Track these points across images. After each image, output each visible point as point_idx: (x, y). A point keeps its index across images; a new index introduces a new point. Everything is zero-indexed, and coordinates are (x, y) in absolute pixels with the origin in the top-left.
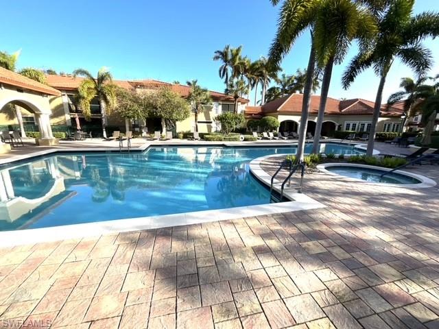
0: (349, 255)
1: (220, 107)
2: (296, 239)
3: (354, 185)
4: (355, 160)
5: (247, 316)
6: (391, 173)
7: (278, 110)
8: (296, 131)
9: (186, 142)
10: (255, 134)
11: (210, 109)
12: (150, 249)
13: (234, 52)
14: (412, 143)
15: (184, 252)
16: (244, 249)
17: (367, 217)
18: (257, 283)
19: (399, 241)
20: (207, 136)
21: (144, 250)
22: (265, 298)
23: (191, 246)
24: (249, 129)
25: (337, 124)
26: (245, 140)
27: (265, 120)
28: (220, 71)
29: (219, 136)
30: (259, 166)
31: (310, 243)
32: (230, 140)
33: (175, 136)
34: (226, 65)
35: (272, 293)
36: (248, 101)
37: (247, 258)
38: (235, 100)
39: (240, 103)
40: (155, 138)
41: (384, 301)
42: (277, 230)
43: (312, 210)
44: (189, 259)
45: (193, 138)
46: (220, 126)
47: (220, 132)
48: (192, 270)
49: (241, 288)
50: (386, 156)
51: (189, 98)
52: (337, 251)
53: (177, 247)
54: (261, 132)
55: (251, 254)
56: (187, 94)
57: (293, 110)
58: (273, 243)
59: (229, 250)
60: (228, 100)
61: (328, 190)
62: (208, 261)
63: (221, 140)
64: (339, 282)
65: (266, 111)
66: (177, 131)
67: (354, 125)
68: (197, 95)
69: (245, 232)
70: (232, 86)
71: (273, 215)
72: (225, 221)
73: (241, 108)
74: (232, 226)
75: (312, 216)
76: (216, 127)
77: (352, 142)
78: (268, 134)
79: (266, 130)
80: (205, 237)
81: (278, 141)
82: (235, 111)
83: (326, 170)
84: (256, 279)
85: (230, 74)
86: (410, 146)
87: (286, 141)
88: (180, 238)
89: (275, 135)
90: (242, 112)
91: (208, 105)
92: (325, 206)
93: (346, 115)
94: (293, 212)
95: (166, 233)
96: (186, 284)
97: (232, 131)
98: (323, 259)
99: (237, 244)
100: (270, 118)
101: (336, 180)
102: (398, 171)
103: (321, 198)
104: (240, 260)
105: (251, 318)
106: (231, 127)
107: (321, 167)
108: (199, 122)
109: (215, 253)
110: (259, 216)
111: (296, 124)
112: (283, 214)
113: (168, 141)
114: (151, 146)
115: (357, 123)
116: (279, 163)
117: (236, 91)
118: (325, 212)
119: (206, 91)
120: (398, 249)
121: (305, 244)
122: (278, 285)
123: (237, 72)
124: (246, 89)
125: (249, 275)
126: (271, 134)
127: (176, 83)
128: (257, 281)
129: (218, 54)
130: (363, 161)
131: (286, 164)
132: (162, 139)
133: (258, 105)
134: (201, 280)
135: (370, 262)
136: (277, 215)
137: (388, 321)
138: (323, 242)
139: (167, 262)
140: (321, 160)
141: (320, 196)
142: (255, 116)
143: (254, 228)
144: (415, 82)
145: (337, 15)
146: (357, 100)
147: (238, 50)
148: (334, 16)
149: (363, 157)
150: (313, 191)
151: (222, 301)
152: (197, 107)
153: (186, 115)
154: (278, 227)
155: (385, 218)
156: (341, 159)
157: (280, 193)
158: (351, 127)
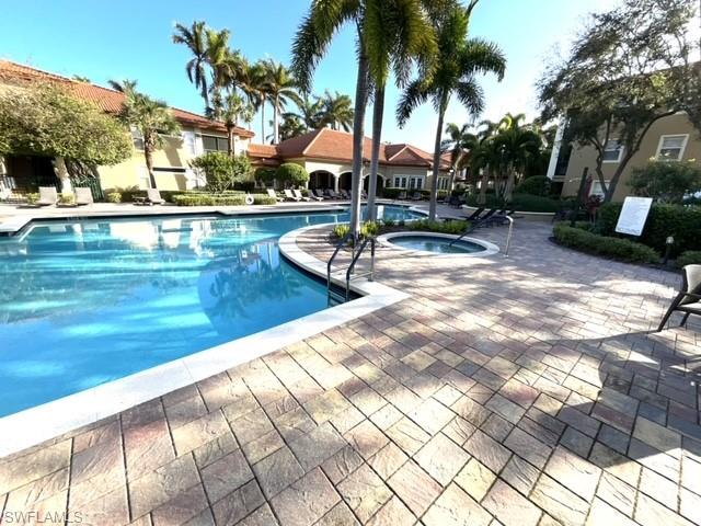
0: (459, 358)
1: (200, 141)
2: (394, 354)
3: (428, 260)
4: (418, 227)
5: (374, 515)
6: (458, 241)
7: (305, 153)
8: (333, 188)
9: (130, 208)
10: (272, 193)
11: (178, 143)
12: (119, 469)
13: (214, 37)
14: (464, 203)
15: (211, 443)
16: (325, 396)
17: (459, 301)
18: (367, 447)
19: (498, 323)
20: (179, 197)
21: (100, 477)
22: (389, 469)
23: (220, 427)
24: (259, 184)
25: (385, 179)
26: (256, 202)
27: (286, 170)
28: (189, 70)
29: (206, 196)
30: (295, 246)
31: (413, 355)
32: (227, 203)
33: (101, 197)
34: (200, 60)
35: (395, 456)
36: (253, 134)
37: (336, 411)
38: (229, 131)
39: (237, 137)
40: (42, 201)
41: (515, 406)
42: (363, 347)
43: (396, 304)
44: (228, 453)
45: (148, 200)
46: (204, 178)
47: (206, 189)
48: (242, 475)
49: (346, 468)
50: (447, 220)
51: (123, 116)
52: (447, 356)
53: (188, 438)
54: (280, 190)
55: (338, 399)
56: (118, 108)
57: (327, 155)
58: (366, 371)
59: (299, 406)
60: (215, 130)
61: (403, 272)
62: (267, 441)
63: (210, 204)
64: (465, 399)
65: (284, 154)
66: (104, 187)
67: (404, 180)
68: (143, 112)
69: (316, 366)
70: (218, 103)
71: (348, 324)
72: (274, 354)
73: (240, 147)
74: (288, 360)
75: (399, 312)
76: (195, 179)
77: (405, 203)
78: (293, 192)
79: (289, 186)
80: (245, 397)
81: (310, 204)
82: (230, 151)
83: (388, 244)
84: (364, 441)
85: (210, 80)
86: (464, 206)
87: (321, 204)
88: (190, 416)
89: (304, 194)
90: (243, 153)
91: (173, 135)
92: (409, 296)
93: (393, 165)
94: (373, 313)
95: (150, 415)
96: (237, 513)
97: (229, 188)
98: (436, 372)
99: (310, 391)
100: (293, 166)
101: (406, 256)
102: (466, 238)
103: (400, 285)
104: (325, 417)
105: (381, 517)
106: (228, 179)
107: (382, 239)
108: (155, 169)
109: (277, 421)
110: (328, 331)
111: (332, 177)
112: (361, 319)
113: (81, 208)
114: (34, 220)
115: (408, 178)
116: (324, 238)
117: (229, 114)
118: (412, 304)
119: (163, 106)
120: (501, 333)
121: (407, 359)
122: (397, 437)
123: (222, 77)
124: (247, 112)
125: (350, 439)
126: (298, 192)
127: (79, 79)
128: (366, 446)
129: (180, 34)
130: (426, 228)
131: (337, 240)
132: (63, 203)
133: (268, 143)
134: (267, 490)
135: (482, 359)
136: (354, 322)
137: (529, 431)
138: (426, 348)
139: (173, 482)
140: (381, 230)
141: (398, 282)
142: (268, 161)
143: (327, 353)
144: (460, 129)
145: (396, 10)
146: (404, 145)
147: (222, 36)
148: (392, 11)
149: (426, 221)
150: (385, 275)
151: (322, 511)
152: (147, 138)
153: (122, 152)
154: (362, 342)
155: (475, 298)
156: (402, 226)
157: (345, 286)
158: (400, 184)
